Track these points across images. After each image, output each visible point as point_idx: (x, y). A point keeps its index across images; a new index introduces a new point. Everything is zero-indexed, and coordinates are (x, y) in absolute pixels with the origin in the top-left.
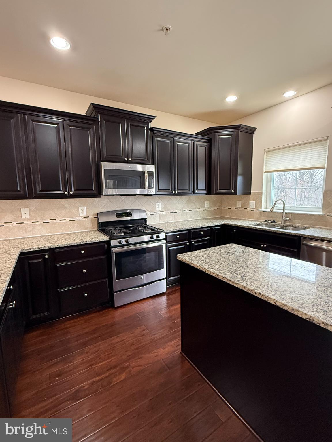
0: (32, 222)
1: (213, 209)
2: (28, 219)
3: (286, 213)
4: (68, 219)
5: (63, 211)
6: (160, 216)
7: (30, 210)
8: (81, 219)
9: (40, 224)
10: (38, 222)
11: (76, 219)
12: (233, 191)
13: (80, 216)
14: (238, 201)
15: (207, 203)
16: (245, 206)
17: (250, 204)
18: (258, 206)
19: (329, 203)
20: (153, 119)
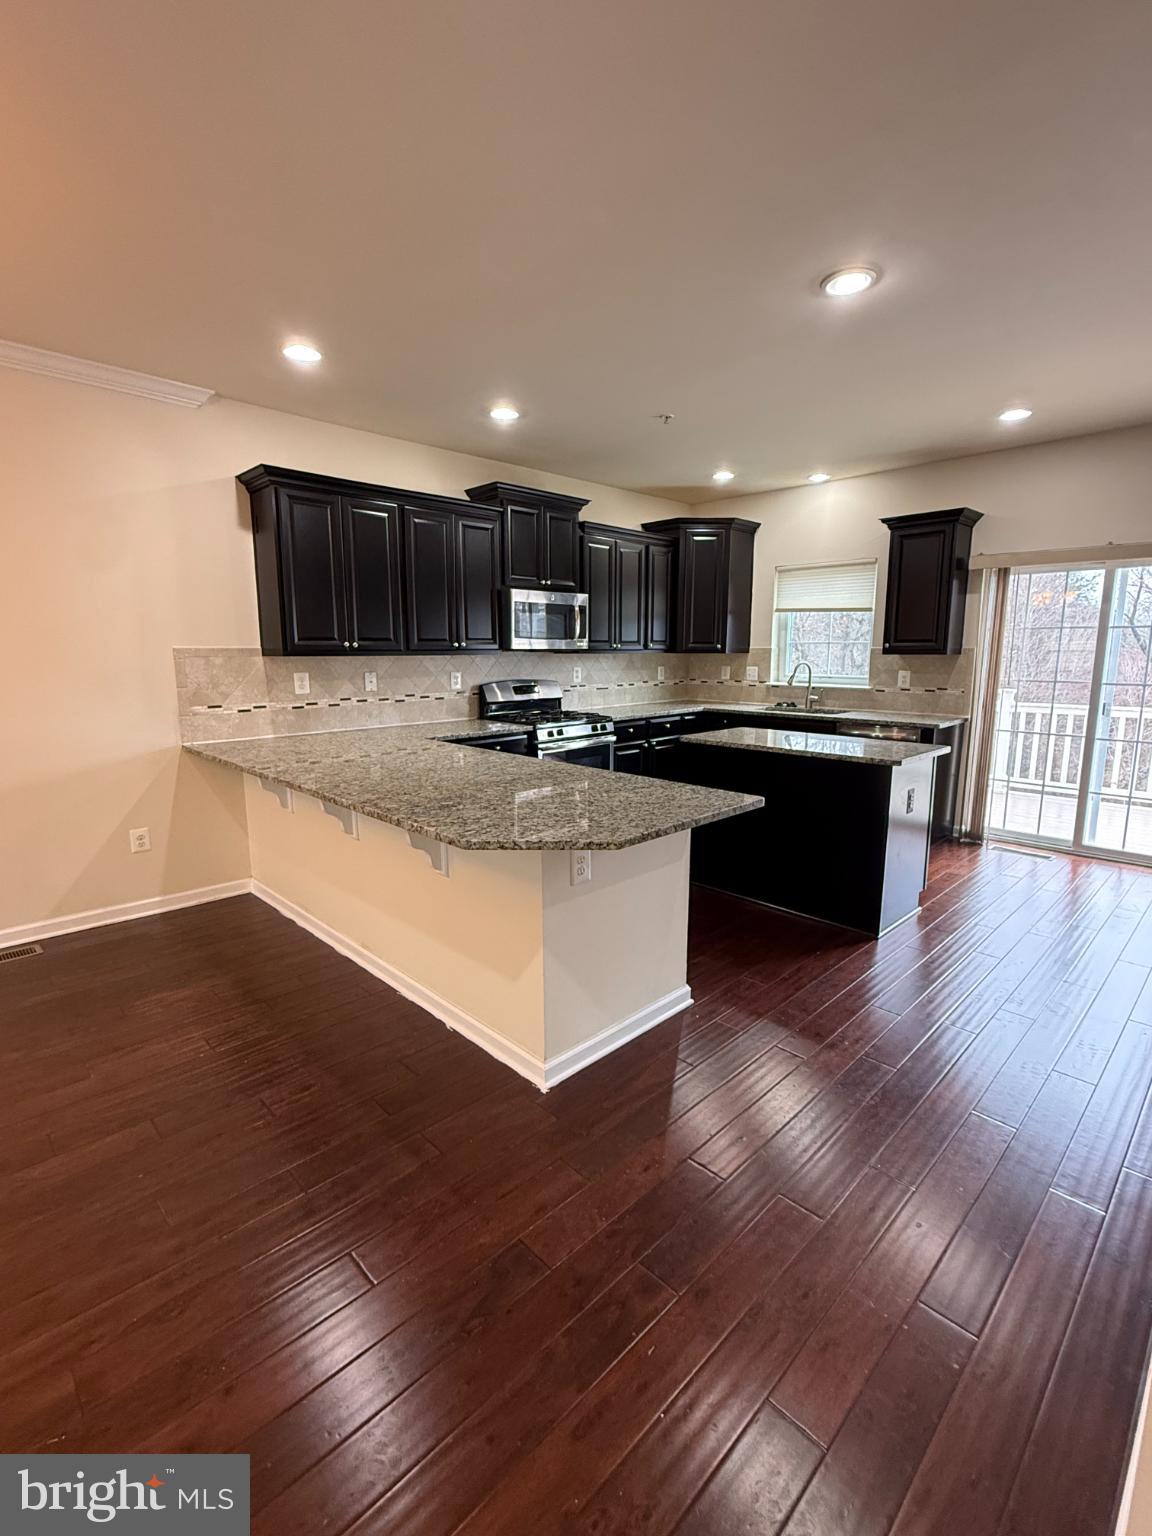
0: (380, 700)
1: (671, 683)
2: (374, 694)
3: (813, 688)
4: (433, 695)
5: (427, 679)
6: (581, 696)
8: (453, 696)
9: (391, 704)
10: (388, 699)
11: (445, 695)
12: (719, 646)
13: (452, 691)
14: (723, 667)
15: (662, 671)
16: (737, 677)
17: (748, 672)
18: (763, 675)
19: (878, 669)
20: (583, 505)
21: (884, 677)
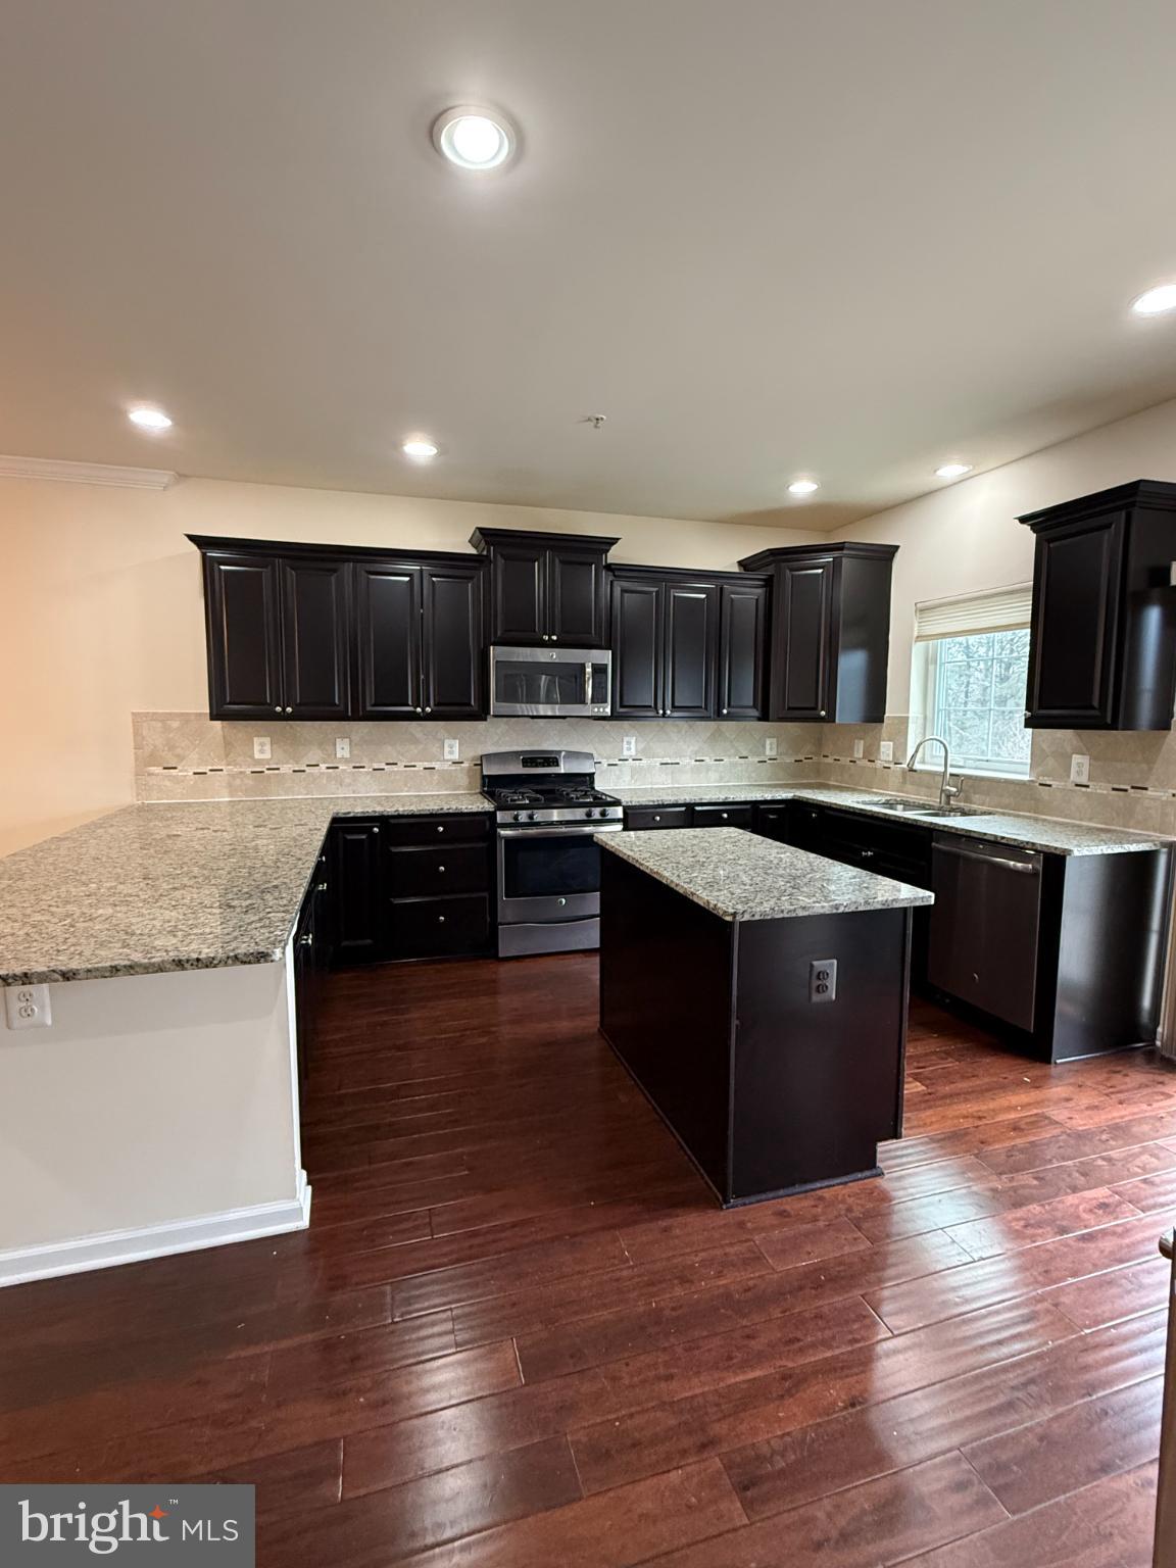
0: (354, 767)
1: (790, 760)
2: (346, 761)
3: (951, 775)
4: (420, 765)
5: (413, 747)
6: (634, 772)
7: (351, 741)
8: (447, 766)
9: (368, 773)
10: (363, 767)
11: (436, 765)
13: (444, 760)
14: (850, 741)
15: (771, 744)
16: (871, 755)
17: (882, 749)
18: (898, 754)
19: (1043, 750)
20: (613, 544)
21: (1051, 762)
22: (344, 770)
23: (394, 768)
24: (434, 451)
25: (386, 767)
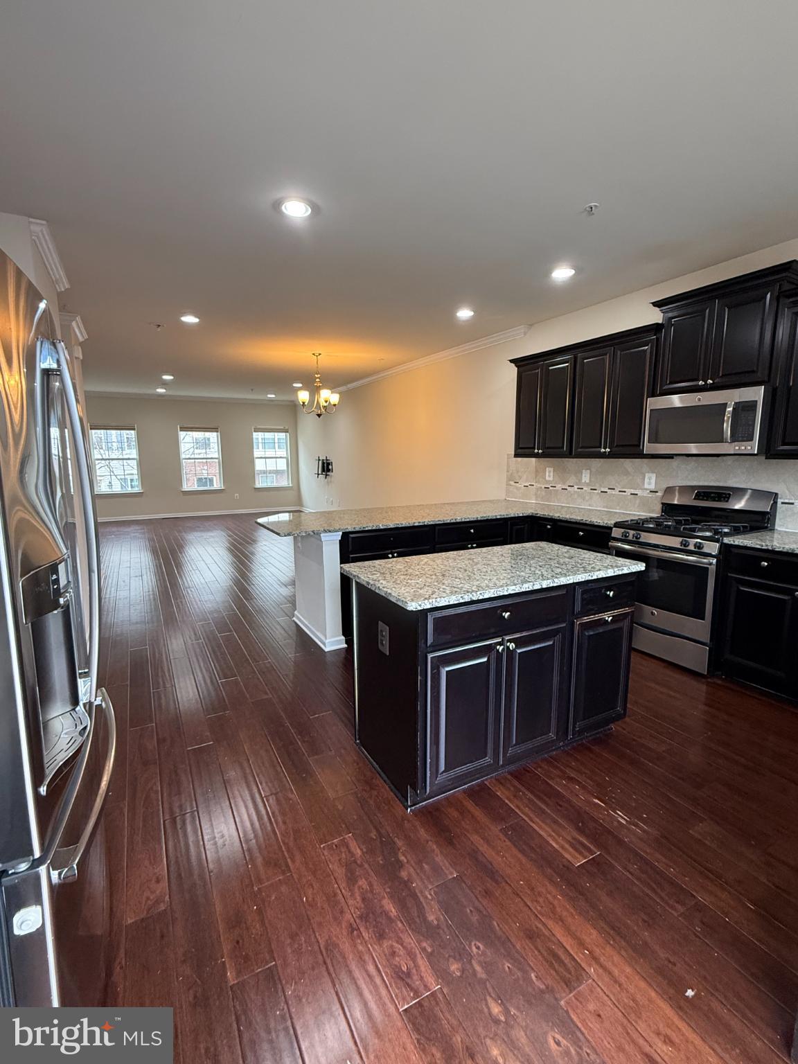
0: (592, 489)
2: (588, 485)
4: (629, 491)
5: (625, 477)
7: (590, 471)
8: (646, 494)
9: (598, 493)
10: (595, 490)
11: (639, 492)
13: (644, 489)
22: (585, 491)
23: (613, 492)
24: (573, 272)
25: (608, 491)
